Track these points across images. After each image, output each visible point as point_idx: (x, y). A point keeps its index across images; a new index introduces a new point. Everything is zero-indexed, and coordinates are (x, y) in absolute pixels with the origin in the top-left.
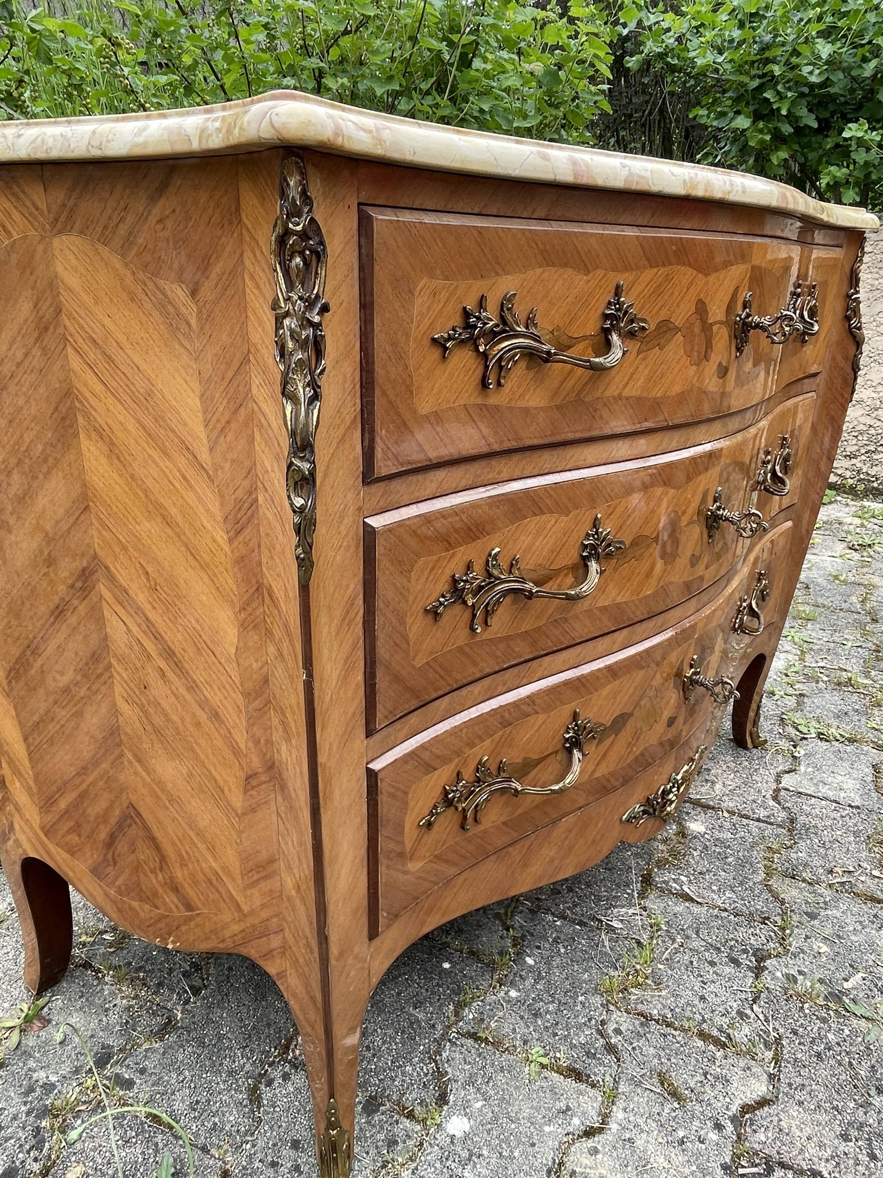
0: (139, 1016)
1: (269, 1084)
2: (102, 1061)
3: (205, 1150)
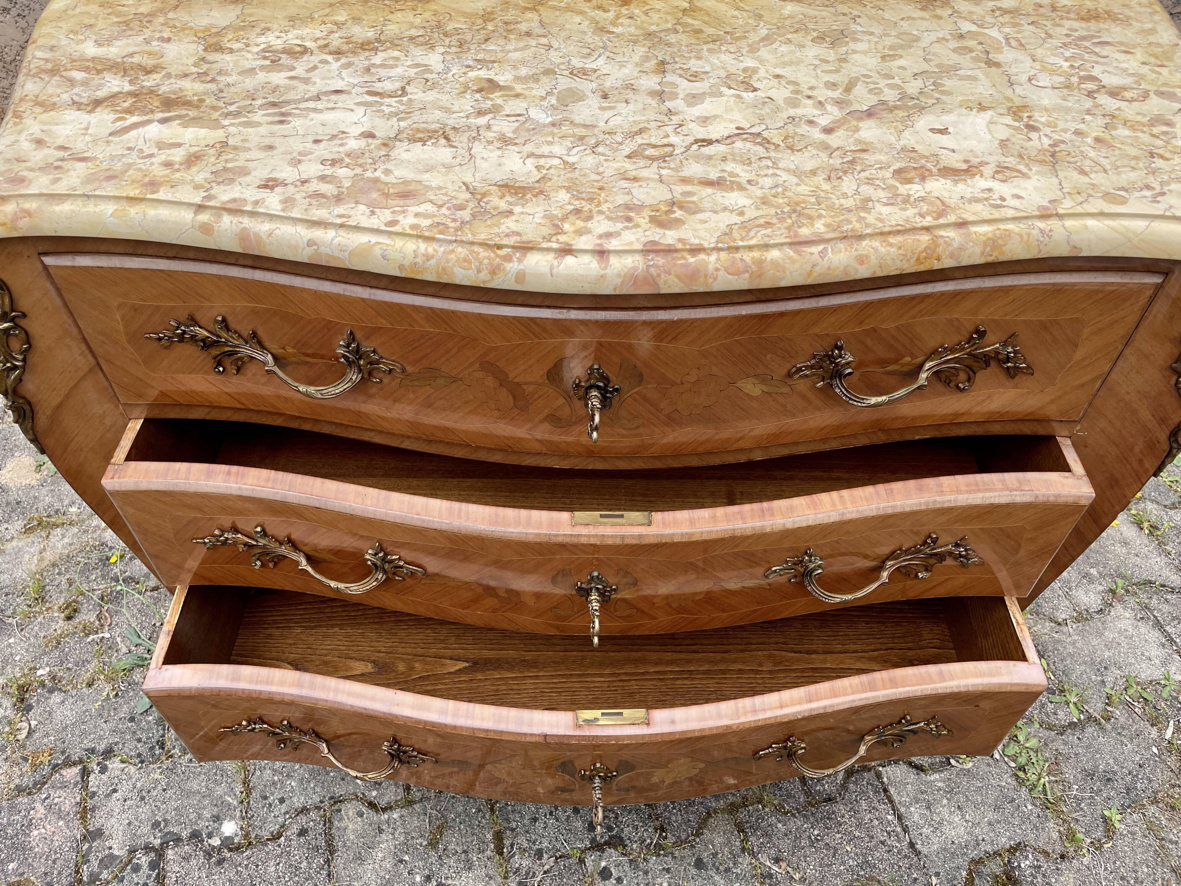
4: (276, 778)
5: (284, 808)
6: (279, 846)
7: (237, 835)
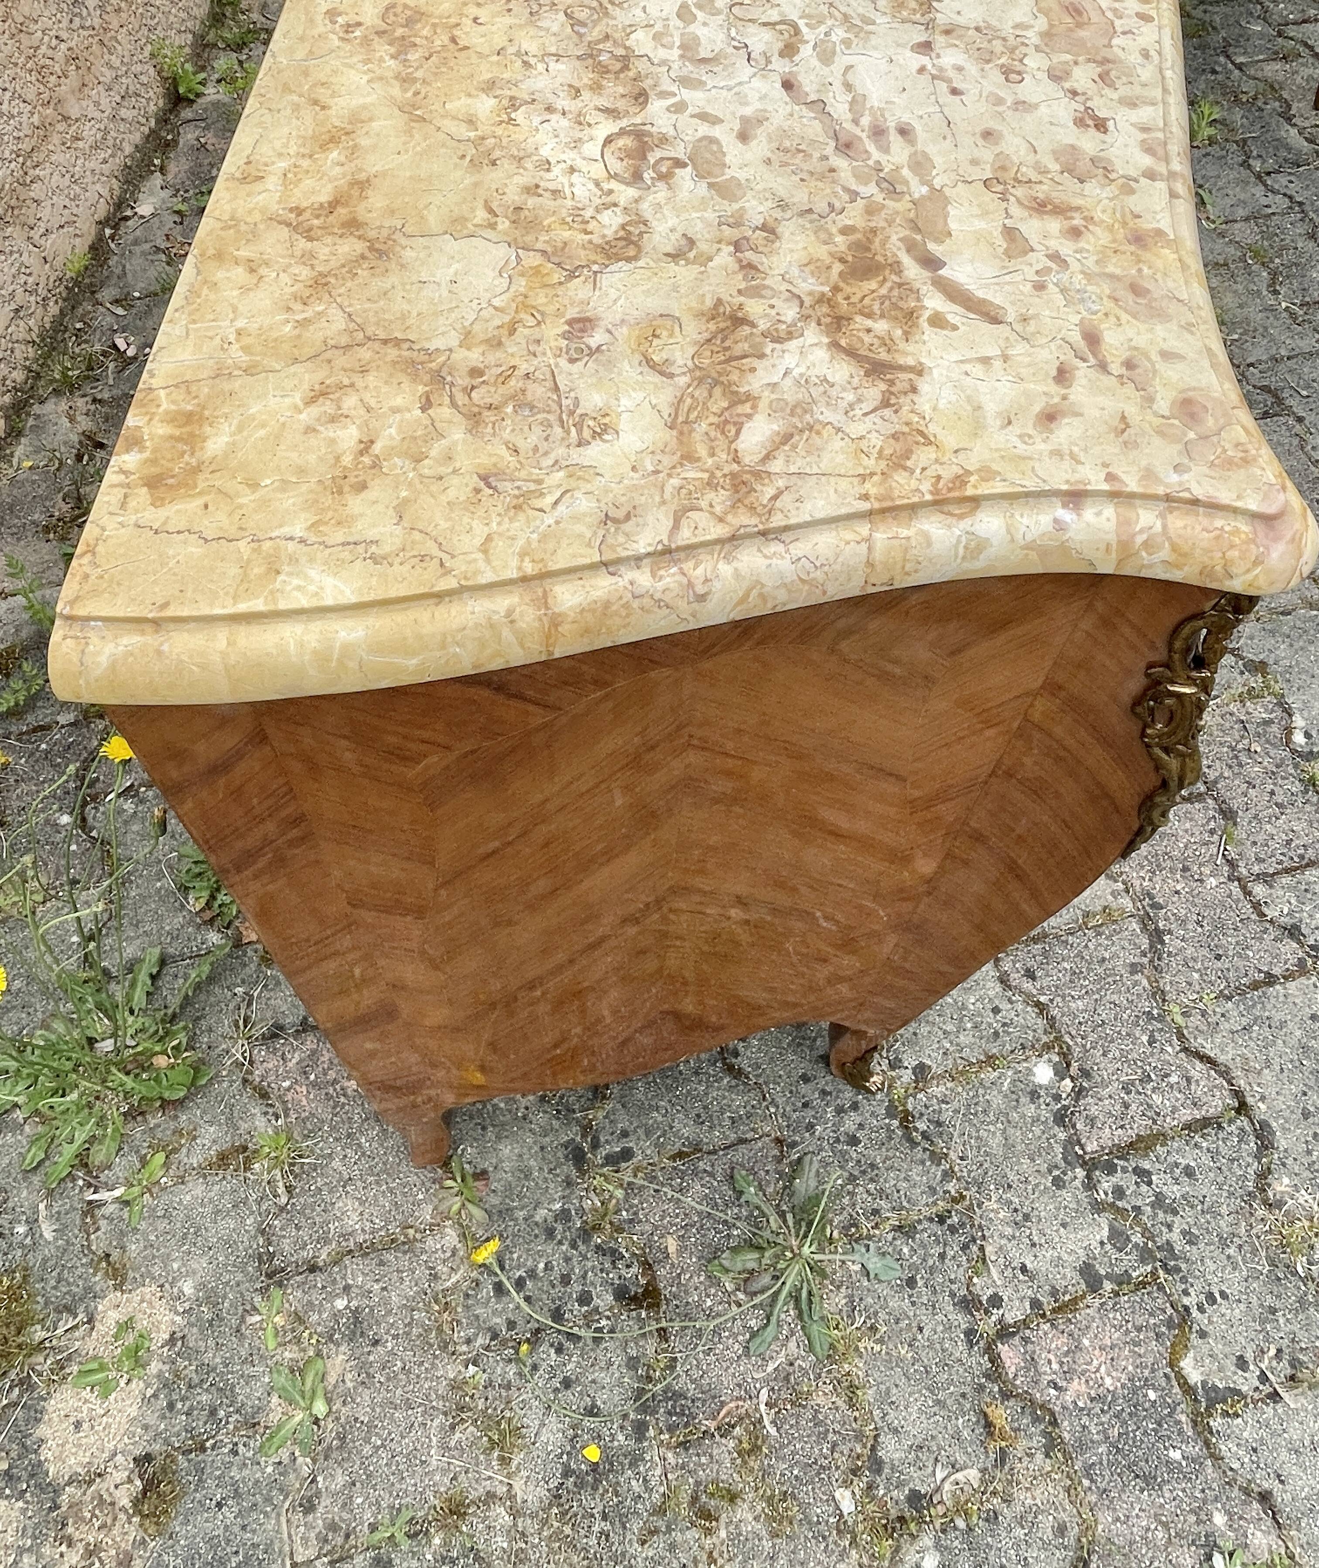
0: (562, 1098)
1: (736, 1054)
2: (578, 1157)
3: (742, 1141)
4: (969, 1025)
5: (1004, 1006)
6: (1051, 1001)
7: (1050, 1061)
